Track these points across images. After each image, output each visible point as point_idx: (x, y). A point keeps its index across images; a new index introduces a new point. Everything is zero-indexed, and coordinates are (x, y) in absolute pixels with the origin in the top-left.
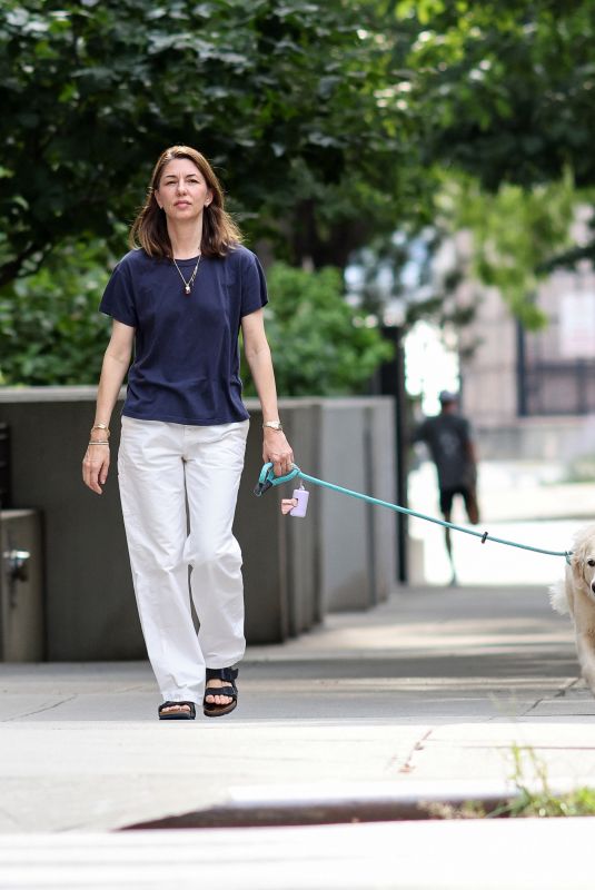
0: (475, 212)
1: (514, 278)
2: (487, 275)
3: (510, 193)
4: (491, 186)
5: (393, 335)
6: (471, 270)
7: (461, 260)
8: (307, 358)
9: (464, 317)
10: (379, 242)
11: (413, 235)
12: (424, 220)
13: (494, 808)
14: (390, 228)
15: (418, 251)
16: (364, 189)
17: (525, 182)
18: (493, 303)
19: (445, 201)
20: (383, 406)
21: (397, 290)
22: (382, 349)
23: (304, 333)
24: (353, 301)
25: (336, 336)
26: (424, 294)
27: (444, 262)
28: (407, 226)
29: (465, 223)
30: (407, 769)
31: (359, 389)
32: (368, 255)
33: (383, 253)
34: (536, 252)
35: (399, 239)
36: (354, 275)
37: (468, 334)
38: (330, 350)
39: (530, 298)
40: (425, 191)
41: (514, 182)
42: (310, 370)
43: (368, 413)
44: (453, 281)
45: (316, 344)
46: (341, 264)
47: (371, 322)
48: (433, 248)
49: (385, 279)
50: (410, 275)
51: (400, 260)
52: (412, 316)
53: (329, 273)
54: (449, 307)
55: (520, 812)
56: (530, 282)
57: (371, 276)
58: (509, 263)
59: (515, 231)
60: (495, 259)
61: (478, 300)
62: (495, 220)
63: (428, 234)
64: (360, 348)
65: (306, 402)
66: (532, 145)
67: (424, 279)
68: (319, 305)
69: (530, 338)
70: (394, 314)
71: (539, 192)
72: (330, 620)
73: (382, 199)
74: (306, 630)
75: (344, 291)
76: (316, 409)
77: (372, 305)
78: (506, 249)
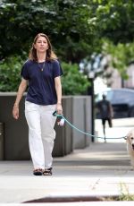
0: (112, 50)
1: (121, 66)
2: (114, 66)
3: (120, 45)
4: (116, 44)
5: (91, 80)
6: (111, 64)
7: (108, 62)
8: (70, 86)
9: (109, 76)
10: (88, 57)
11: (96, 55)
12: (99, 52)
13: (116, 198)
14: (91, 54)
15: (97, 59)
16: (85, 44)
17: (124, 43)
18: (116, 73)
19: (104, 47)
20: (89, 98)
21: (92, 69)
22: (88, 84)
23: (69, 79)
24: (81, 72)
25: (77, 80)
26: (99, 70)
27: (104, 62)
28: (95, 53)
29: (109, 53)
30: (94, 188)
31: (83, 94)
32: (85, 60)
33: (89, 60)
34: (126, 60)
35: (93, 56)
36: (81, 65)
37: (110, 80)
38: (75, 84)
39: (125, 72)
40: (100, 45)
41: (122, 43)
42: (71, 89)
43: (85, 99)
44: (106, 67)
45: (72, 82)
46: (79, 63)
47: (86, 77)
48: (101, 59)
49: (89, 66)
50: (96, 65)
51: (93, 62)
52: (96, 75)
53: (76, 65)
54: (105, 74)
55: (122, 199)
56: (125, 68)
57: (86, 65)
58: (120, 63)
59: (121, 55)
60: (116, 62)
61: (112, 72)
62: (117, 52)
63: (100, 55)
64: (83, 83)
65: (70, 97)
66: (126, 33)
67: (99, 66)
68: (73, 72)
69: (125, 82)
70: (91, 75)
71: (128, 45)
72: (75, 151)
73: (89, 47)
74: (69, 153)
75: (79, 69)
76: (72, 98)
77: (86, 73)
78: (119, 59)
